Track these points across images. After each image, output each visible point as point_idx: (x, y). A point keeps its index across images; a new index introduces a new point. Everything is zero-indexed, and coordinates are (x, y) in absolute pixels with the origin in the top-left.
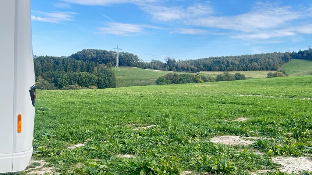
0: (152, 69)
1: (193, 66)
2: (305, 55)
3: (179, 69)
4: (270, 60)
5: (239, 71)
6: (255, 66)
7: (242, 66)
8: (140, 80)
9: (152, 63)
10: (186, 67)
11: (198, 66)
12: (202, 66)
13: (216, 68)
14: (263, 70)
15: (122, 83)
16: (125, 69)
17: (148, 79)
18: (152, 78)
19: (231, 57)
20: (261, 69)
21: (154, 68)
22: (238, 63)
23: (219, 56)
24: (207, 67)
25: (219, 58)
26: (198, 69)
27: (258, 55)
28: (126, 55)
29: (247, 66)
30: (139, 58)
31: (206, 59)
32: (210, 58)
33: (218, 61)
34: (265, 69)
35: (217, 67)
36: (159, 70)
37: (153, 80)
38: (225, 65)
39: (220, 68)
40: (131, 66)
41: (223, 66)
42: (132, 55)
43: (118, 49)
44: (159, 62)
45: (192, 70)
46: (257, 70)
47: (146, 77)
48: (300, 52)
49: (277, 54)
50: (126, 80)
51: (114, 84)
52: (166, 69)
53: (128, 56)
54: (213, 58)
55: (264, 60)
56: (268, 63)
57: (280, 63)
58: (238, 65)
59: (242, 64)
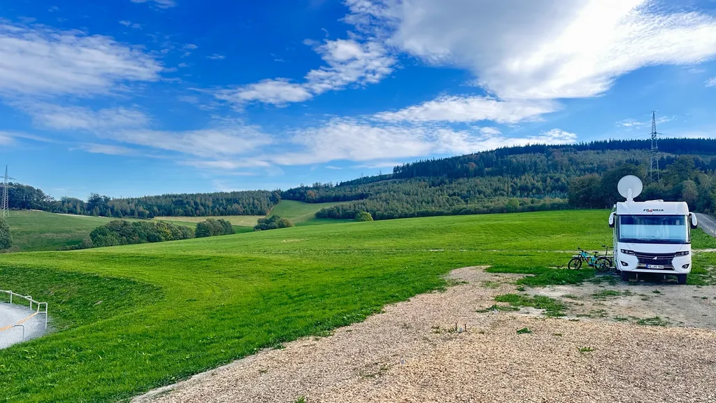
0: (65, 212)
1: (141, 209)
2: (298, 195)
3: (117, 212)
4: (256, 201)
5: (214, 215)
6: (237, 209)
7: (218, 209)
8: (56, 233)
9: (63, 202)
10: (129, 210)
11: (149, 208)
12: (155, 208)
13: (178, 212)
14: (248, 214)
15: (19, 238)
16: (18, 213)
17: (71, 231)
18: (78, 230)
19: (198, 194)
20: (245, 213)
21: (70, 212)
22: (211, 204)
23: (179, 193)
24: (165, 209)
25: (180, 196)
26: (150, 213)
27: (238, 193)
28: (20, 188)
29: (225, 209)
30: (46, 194)
31: (158, 197)
32: (165, 197)
33: (180, 201)
34: (250, 213)
35: (180, 210)
36: (80, 214)
37: (80, 232)
38: (192, 207)
39: (185, 211)
40: (29, 209)
41: (190, 208)
42: (31, 188)
43: (6, 178)
44: (77, 201)
45: (139, 215)
46: (239, 214)
47: (67, 228)
48: (291, 191)
49: (263, 192)
50: (27, 233)
51: (7, 241)
52: (95, 213)
53: (23, 190)
54: (169, 196)
55: (247, 201)
56: (253, 204)
57: (268, 205)
58: (212, 207)
59: (218, 205)
